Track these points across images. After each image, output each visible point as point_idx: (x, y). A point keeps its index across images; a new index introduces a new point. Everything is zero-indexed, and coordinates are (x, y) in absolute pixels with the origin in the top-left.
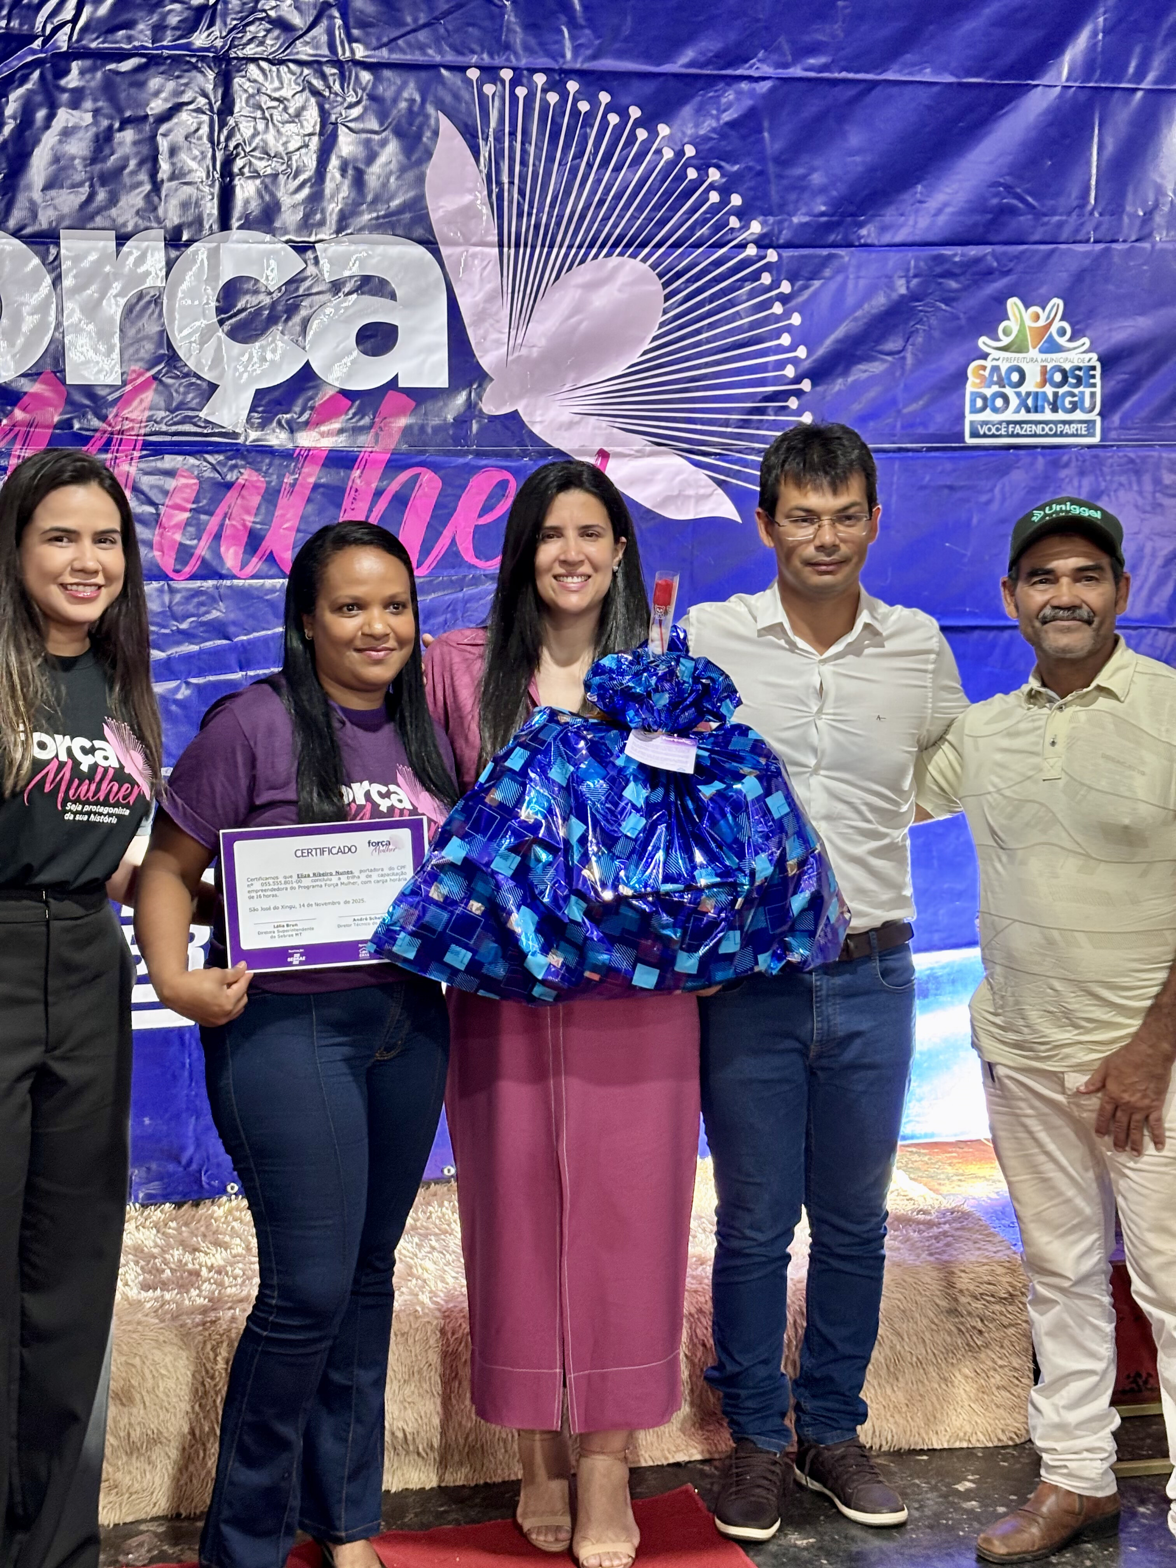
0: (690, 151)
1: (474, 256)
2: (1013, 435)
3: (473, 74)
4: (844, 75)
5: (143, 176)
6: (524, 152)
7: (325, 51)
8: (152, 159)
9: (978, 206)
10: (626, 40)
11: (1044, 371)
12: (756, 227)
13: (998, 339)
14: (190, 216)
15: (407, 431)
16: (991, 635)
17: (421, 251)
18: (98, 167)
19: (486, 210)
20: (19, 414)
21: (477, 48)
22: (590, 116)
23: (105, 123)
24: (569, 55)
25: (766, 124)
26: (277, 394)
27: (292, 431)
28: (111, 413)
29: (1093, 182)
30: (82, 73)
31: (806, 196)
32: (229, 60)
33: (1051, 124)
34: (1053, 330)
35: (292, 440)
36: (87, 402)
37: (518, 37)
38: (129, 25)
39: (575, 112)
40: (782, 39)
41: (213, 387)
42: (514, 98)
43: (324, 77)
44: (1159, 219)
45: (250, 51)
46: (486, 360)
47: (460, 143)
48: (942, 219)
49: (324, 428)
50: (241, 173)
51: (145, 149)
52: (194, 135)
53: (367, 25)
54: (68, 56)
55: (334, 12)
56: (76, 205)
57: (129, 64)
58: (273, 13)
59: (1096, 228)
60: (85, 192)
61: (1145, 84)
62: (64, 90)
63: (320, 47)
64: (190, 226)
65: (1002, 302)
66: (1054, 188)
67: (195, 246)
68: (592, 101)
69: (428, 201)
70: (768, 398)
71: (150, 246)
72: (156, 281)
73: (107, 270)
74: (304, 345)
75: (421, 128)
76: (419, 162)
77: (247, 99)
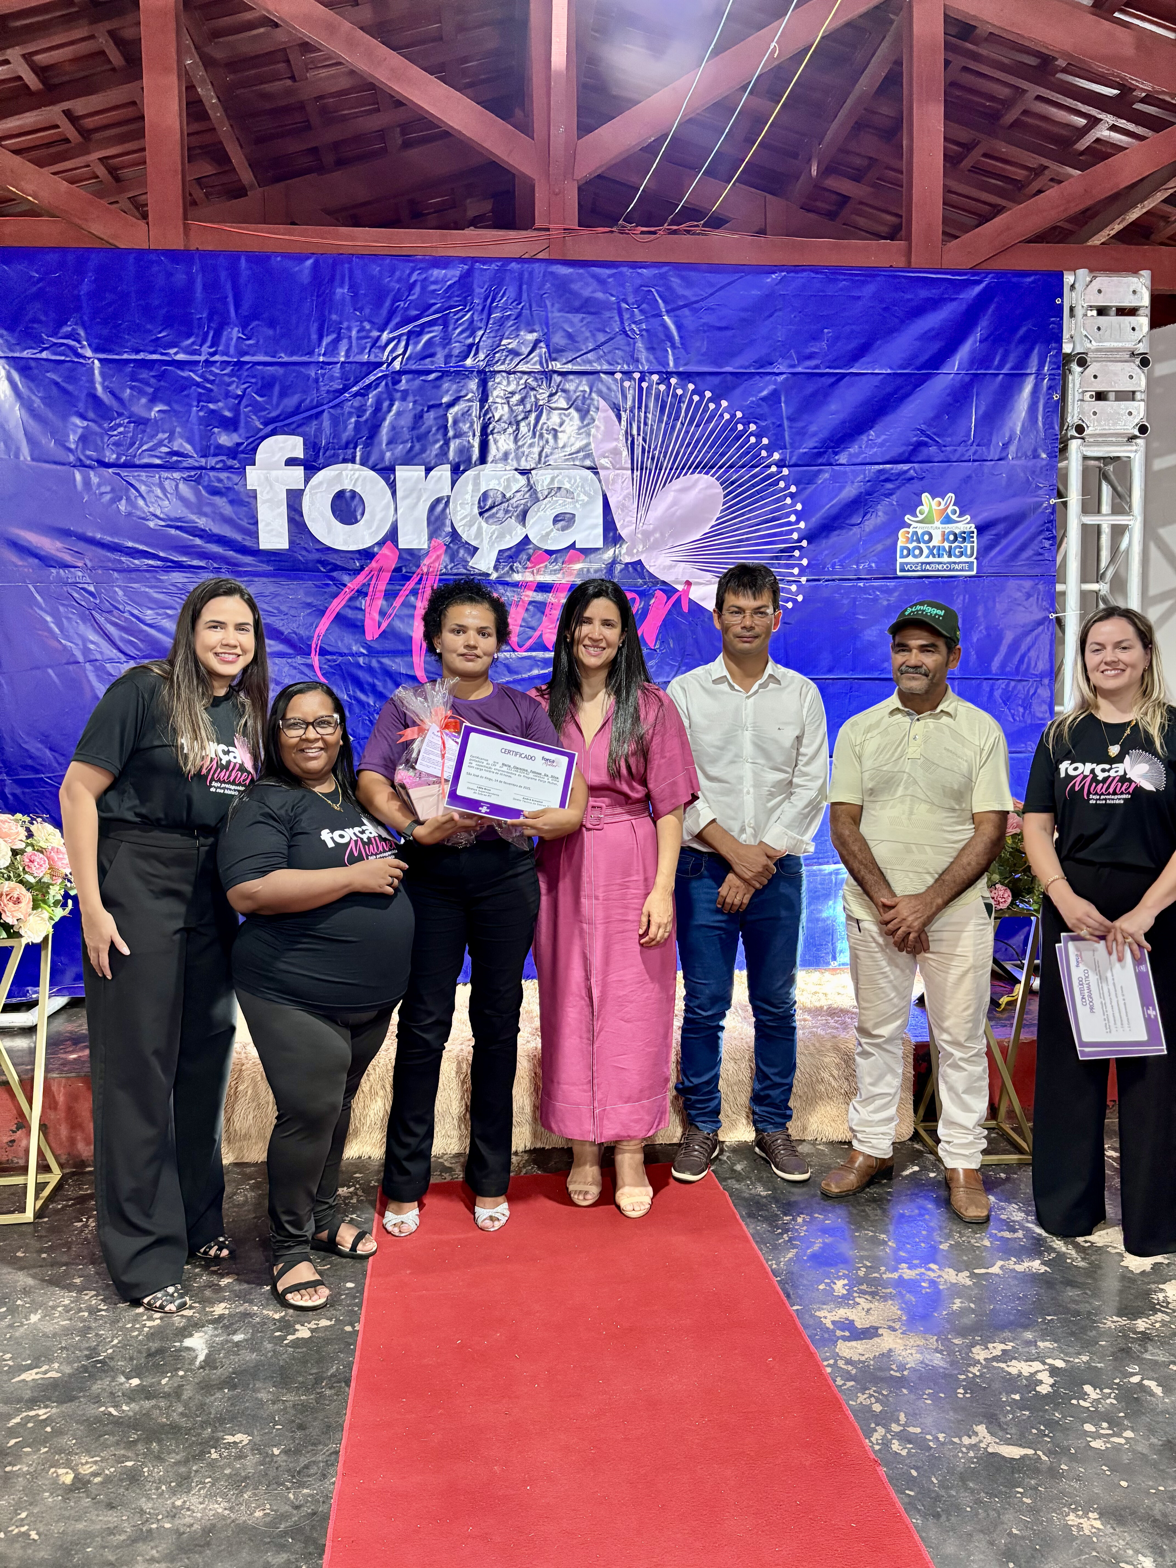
0: (739, 414)
1: (617, 475)
2: (925, 570)
3: (618, 376)
5: (439, 436)
6: (646, 417)
7: (538, 367)
8: (444, 428)
9: (905, 442)
10: (704, 354)
11: (943, 533)
12: (776, 456)
13: (916, 516)
14: (465, 457)
15: (580, 571)
17: (588, 473)
18: (415, 432)
19: (624, 450)
20: (374, 564)
21: (620, 361)
22: (683, 396)
23: (420, 408)
24: (671, 364)
25: (783, 399)
26: (510, 552)
27: (518, 572)
28: (422, 563)
29: (974, 426)
30: (407, 382)
31: (808, 436)
32: (485, 373)
33: (949, 395)
34: (949, 511)
35: (518, 577)
36: (409, 558)
37: (643, 355)
38: (432, 355)
39: (675, 395)
40: (792, 352)
41: (476, 549)
42: (641, 389)
43: (536, 380)
44: (1011, 447)
45: (497, 368)
46: (623, 532)
47: (610, 414)
48: (884, 449)
49: (535, 571)
50: (492, 433)
51: (441, 422)
52: (466, 413)
53: (560, 351)
54: (401, 373)
55: (542, 344)
56: (404, 452)
57: (432, 376)
58: (510, 347)
59: (974, 454)
60: (409, 445)
61: (1005, 371)
62: (397, 391)
63: (534, 364)
64: (464, 462)
65: (919, 495)
66: (950, 431)
67: (467, 473)
68: (684, 389)
69: (593, 446)
70: (782, 551)
71: (443, 472)
72: (446, 492)
73: (420, 486)
74: (524, 525)
75: (589, 406)
76: (588, 424)
77: (495, 393)
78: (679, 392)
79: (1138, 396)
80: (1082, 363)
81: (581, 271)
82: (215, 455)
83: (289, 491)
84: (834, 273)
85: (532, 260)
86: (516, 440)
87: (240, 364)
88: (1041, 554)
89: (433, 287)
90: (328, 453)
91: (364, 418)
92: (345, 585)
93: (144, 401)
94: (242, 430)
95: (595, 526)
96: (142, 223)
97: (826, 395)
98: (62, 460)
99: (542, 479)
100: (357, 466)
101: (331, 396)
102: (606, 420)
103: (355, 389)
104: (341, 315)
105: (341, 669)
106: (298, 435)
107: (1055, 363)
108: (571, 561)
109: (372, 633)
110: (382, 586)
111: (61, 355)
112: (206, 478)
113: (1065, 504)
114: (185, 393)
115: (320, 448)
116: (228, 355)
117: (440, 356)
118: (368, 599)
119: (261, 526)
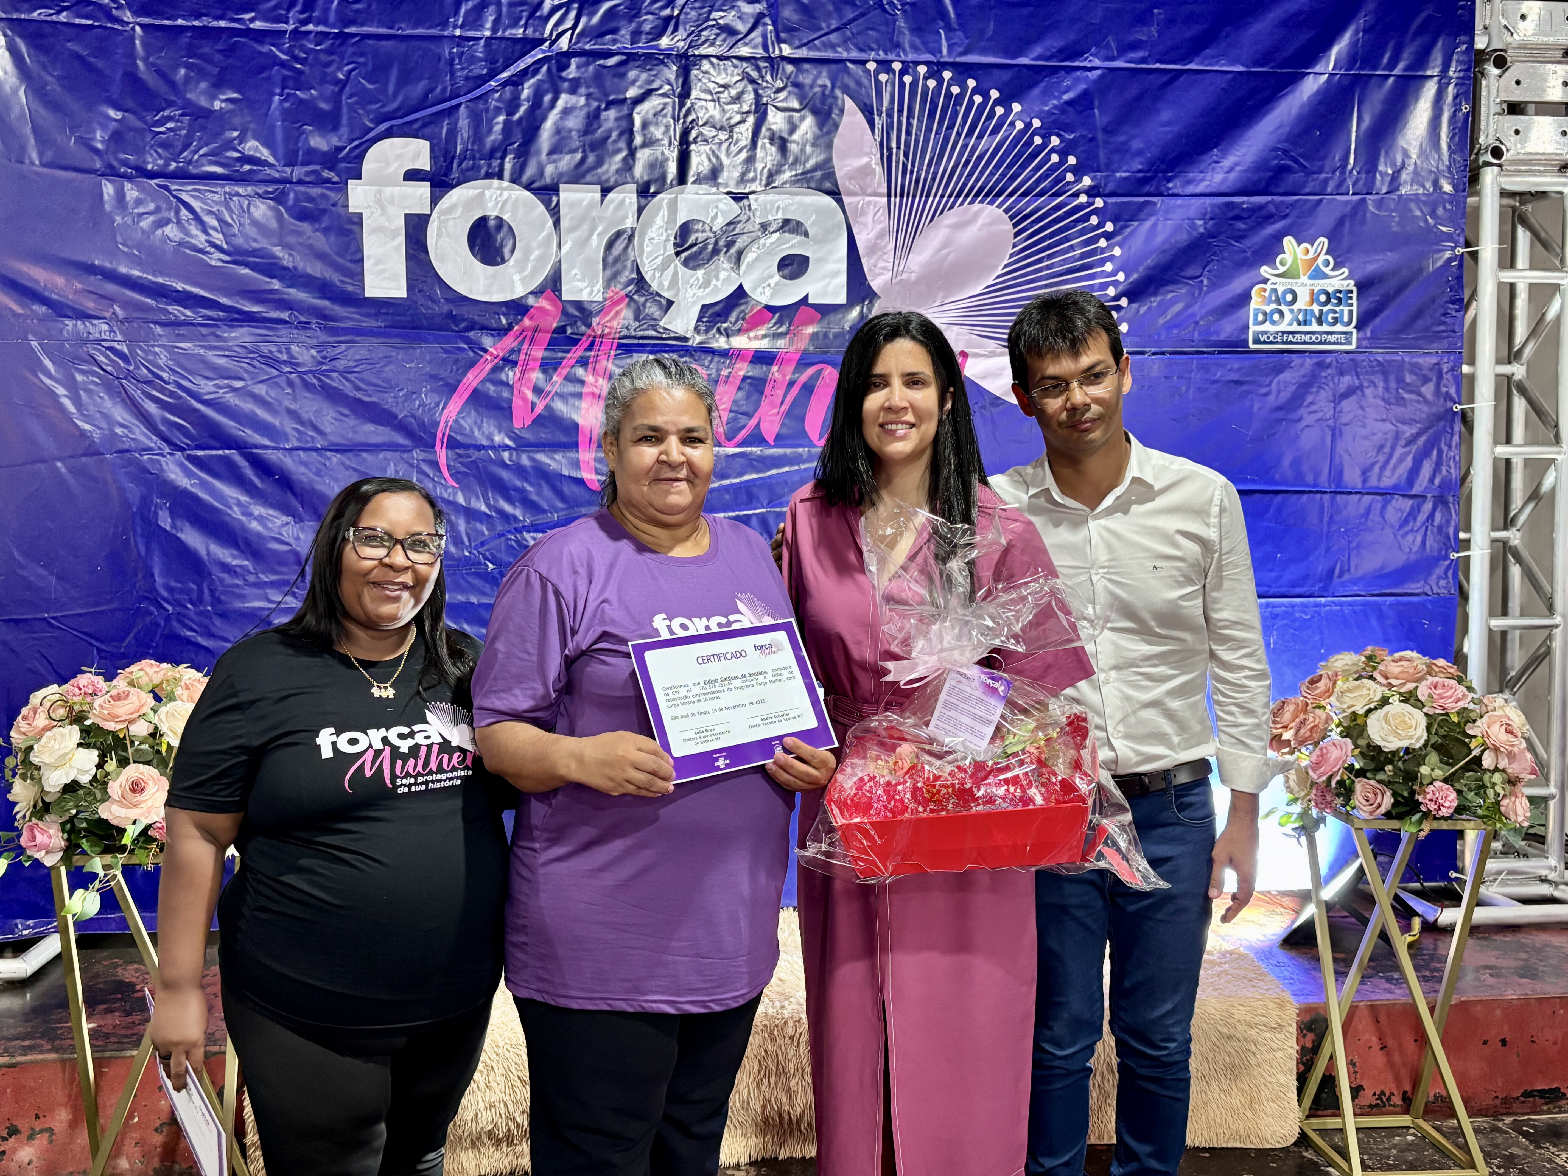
0: (1037, 123)
1: (869, 203)
2: (1287, 343)
3: (871, 66)
5: (622, 144)
6: (909, 124)
7: (760, 51)
8: (629, 132)
9: (1261, 165)
10: (989, 40)
11: (1312, 292)
12: (1087, 181)
13: (1276, 268)
14: (657, 174)
15: (814, 336)
16: (1268, 497)
17: (828, 200)
18: (588, 138)
19: (878, 169)
20: (527, 322)
21: (874, 46)
22: (960, 96)
23: (595, 104)
24: (945, 51)
25: (1096, 103)
26: (717, 308)
27: (728, 336)
28: (595, 321)
29: (1353, 147)
30: (578, 67)
31: (1127, 157)
32: (687, 57)
33: (1320, 103)
34: (1320, 261)
35: (728, 343)
36: (576, 313)
37: (906, 38)
38: (614, 31)
39: (949, 94)
40: (1110, 38)
41: (670, 303)
42: (902, 85)
43: (758, 69)
44: (1404, 176)
45: (704, 50)
46: (876, 283)
47: (860, 118)
48: (1232, 176)
49: (752, 334)
50: (695, 141)
51: (624, 124)
52: (661, 112)
53: (791, 30)
54: (569, 55)
55: (767, 20)
56: (573, 165)
57: (612, 61)
58: (721, 22)
59: (1355, 184)
60: (579, 156)
61: (1396, 72)
62: (565, 80)
63: (756, 47)
64: (656, 181)
65: (1280, 239)
66: (1322, 152)
67: (660, 196)
68: (962, 85)
71: (626, 196)
72: (630, 221)
73: (594, 213)
74: (738, 271)
75: (831, 107)
76: (829, 132)
77: (700, 86)
78: (955, 90)
80: (1501, 62)
82: (304, 164)
83: (408, 217)
87: (343, 37)
88: (1445, 323)
90: (464, 165)
91: (517, 116)
92: (485, 351)
94: (344, 131)
95: (835, 274)
97: (1154, 100)
98: (84, 166)
99: (764, 207)
100: (506, 184)
101: (471, 84)
102: (854, 126)
103: (505, 75)
105: (478, 468)
106: (423, 137)
107: (1464, 63)
108: (802, 322)
111: (87, 18)
112: (292, 196)
113: (1474, 255)
114: (264, 75)
115: (453, 158)
116: (325, 23)
117: (625, 33)
118: (517, 370)
119: (367, 265)
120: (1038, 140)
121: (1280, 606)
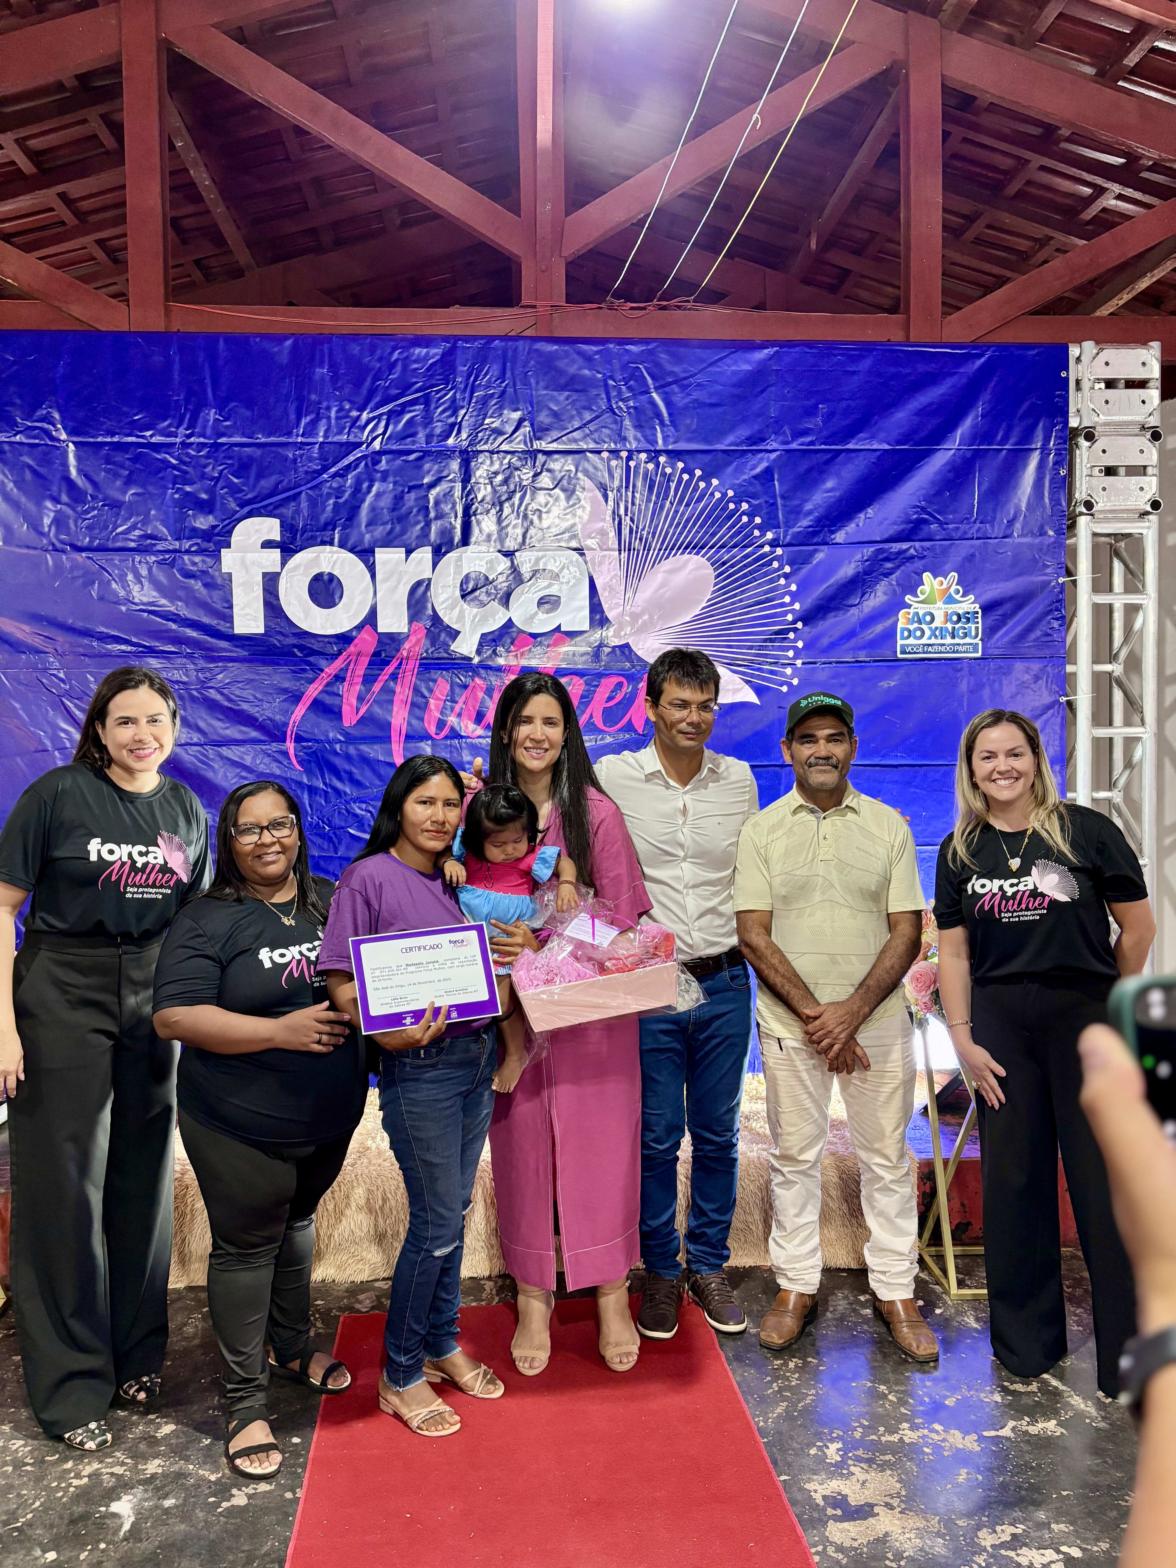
0: (731, 493)
1: (604, 556)
2: (927, 652)
3: (605, 455)
4: (823, 447)
5: (420, 518)
6: (633, 497)
7: (522, 446)
8: (425, 509)
9: (905, 520)
10: (694, 432)
11: (946, 614)
12: (770, 535)
13: (917, 596)
14: (446, 538)
17: (574, 555)
18: (396, 513)
19: (612, 531)
20: (352, 649)
21: (607, 440)
22: (672, 476)
23: (401, 489)
24: (660, 441)
25: (776, 476)
26: (493, 636)
28: (402, 647)
29: (976, 503)
30: (387, 462)
31: (802, 515)
32: (468, 452)
33: (949, 471)
34: (952, 590)
36: (389, 642)
37: (631, 433)
38: (414, 435)
39: (664, 474)
40: (786, 428)
41: (458, 633)
42: (628, 468)
43: (520, 459)
44: (1017, 524)
45: (480, 447)
46: (610, 615)
47: (597, 493)
48: (883, 528)
49: (518, 654)
51: (421, 503)
52: (449, 494)
53: (546, 429)
54: (381, 453)
55: (526, 423)
56: (385, 533)
57: (412, 457)
58: (494, 425)
59: (978, 531)
60: (389, 527)
61: (1008, 446)
62: (378, 471)
63: (519, 443)
64: (446, 544)
65: (920, 575)
66: (951, 508)
67: (449, 555)
68: (673, 467)
69: (579, 526)
70: (777, 633)
71: (425, 554)
72: (427, 574)
73: (401, 569)
74: (507, 608)
75: (575, 486)
76: (574, 505)
77: (478, 473)
78: (668, 470)
79: (1150, 470)
80: (1090, 437)
81: (567, 348)
82: (189, 538)
83: (265, 575)
84: (829, 348)
85: (518, 338)
86: (499, 521)
87: (216, 446)
88: (1050, 635)
89: (415, 366)
90: (305, 536)
91: (343, 499)
92: (322, 670)
93: (118, 483)
94: (218, 513)
95: (580, 609)
96: (123, 305)
97: (822, 472)
98: (34, 545)
99: (525, 561)
100: (335, 549)
101: (309, 477)
102: (593, 501)
103: (333, 470)
104: (320, 395)
105: (317, 756)
106: (275, 516)
107: (1061, 438)
108: (556, 644)
109: (349, 719)
110: (361, 671)
111: (35, 437)
112: (181, 562)
113: (1074, 582)
114: (161, 475)
115: (297, 530)
116: (204, 437)
117: (421, 436)
118: (346, 684)
119: (236, 610)
120: (732, 506)
121: (926, 852)
